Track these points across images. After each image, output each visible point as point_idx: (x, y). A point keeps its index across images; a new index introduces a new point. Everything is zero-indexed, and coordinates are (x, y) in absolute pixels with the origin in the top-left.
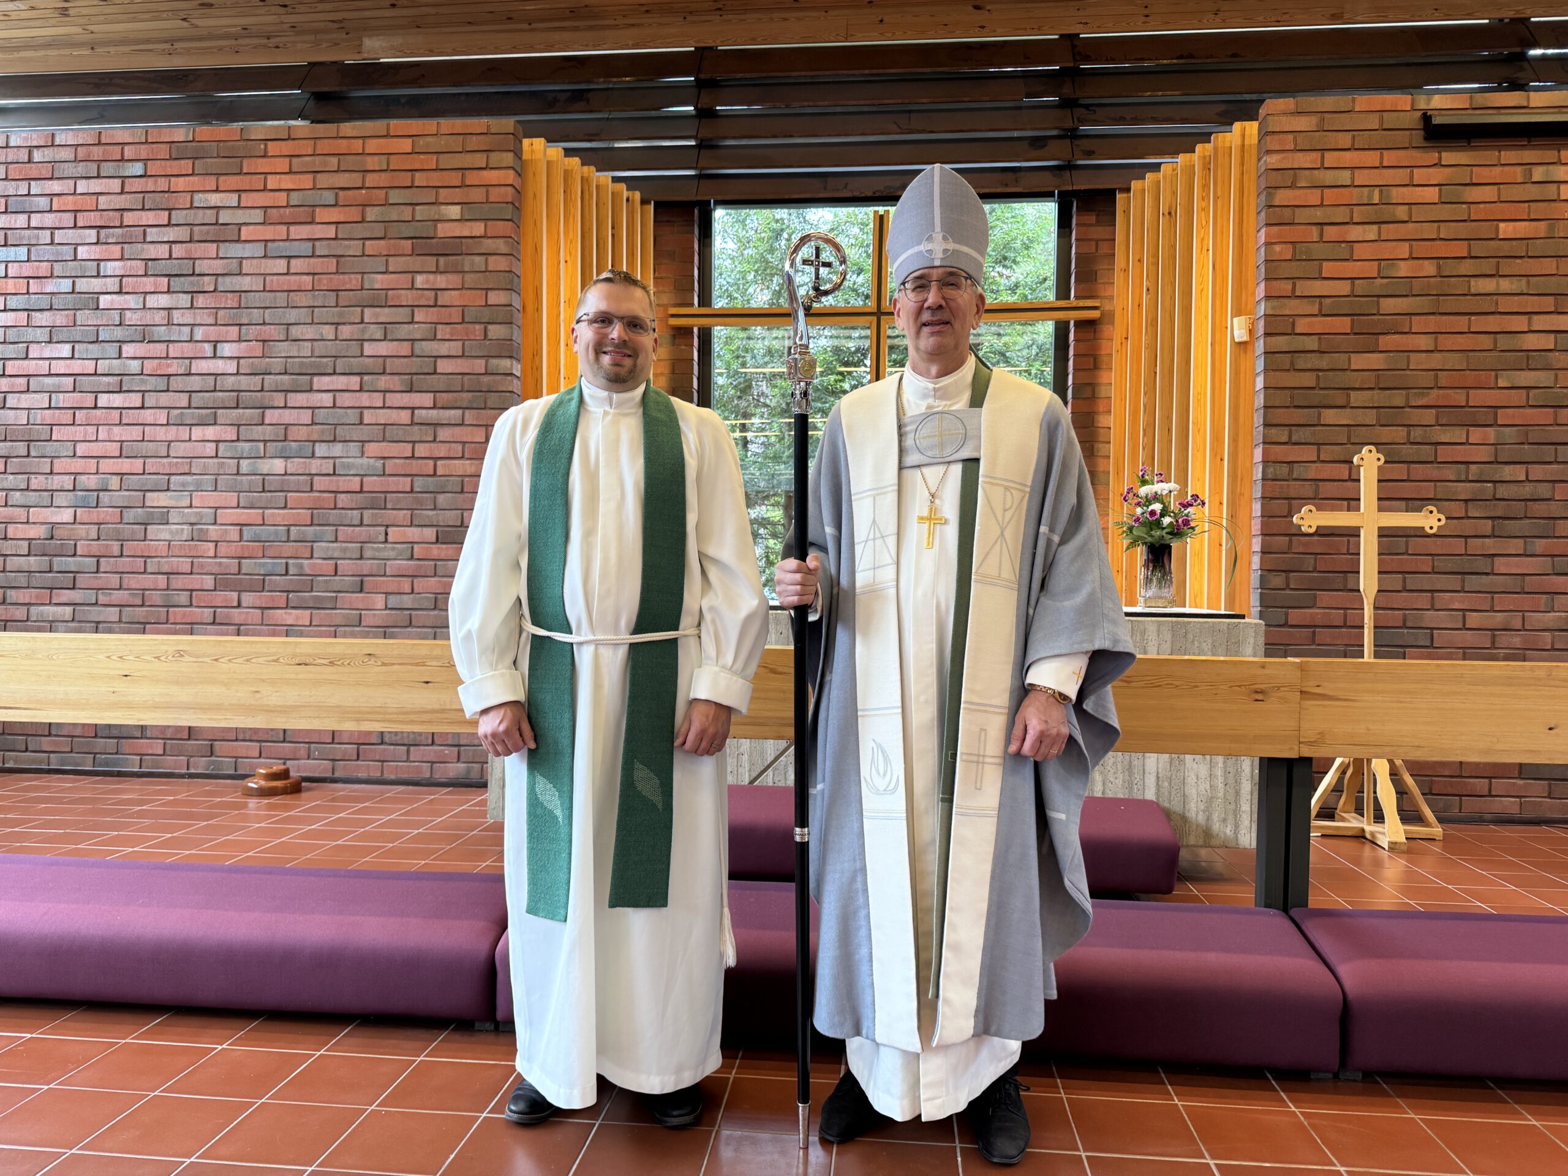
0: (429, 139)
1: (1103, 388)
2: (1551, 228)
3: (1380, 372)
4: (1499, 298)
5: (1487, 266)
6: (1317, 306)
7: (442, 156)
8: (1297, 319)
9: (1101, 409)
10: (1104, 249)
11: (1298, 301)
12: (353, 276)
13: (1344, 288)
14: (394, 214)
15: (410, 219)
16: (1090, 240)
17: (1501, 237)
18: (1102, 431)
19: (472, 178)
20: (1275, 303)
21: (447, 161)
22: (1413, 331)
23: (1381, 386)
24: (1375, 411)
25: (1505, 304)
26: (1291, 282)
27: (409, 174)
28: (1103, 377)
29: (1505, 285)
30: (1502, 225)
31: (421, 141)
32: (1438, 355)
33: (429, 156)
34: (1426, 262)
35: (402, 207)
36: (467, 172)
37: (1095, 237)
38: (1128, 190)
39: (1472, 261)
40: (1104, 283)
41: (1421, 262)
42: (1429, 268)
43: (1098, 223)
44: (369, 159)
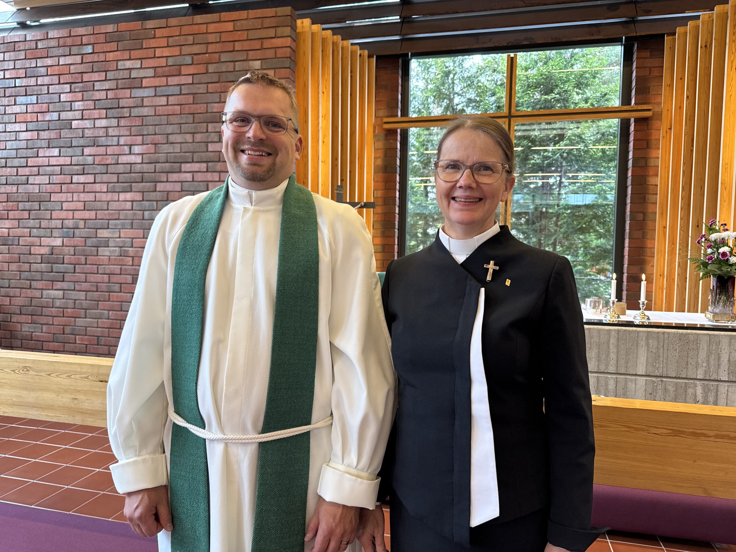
0: (243, 22)
1: (652, 160)
7: (250, 32)
9: (651, 174)
10: (655, 73)
12: (201, 105)
14: (224, 68)
15: (233, 70)
16: (646, 67)
18: (651, 187)
19: (267, 44)
21: (254, 34)
27: (232, 43)
28: (653, 153)
31: (238, 23)
33: (243, 32)
35: (228, 63)
36: (264, 40)
37: (649, 65)
38: (674, 34)
40: (654, 94)
43: (651, 56)
44: (210, 35)
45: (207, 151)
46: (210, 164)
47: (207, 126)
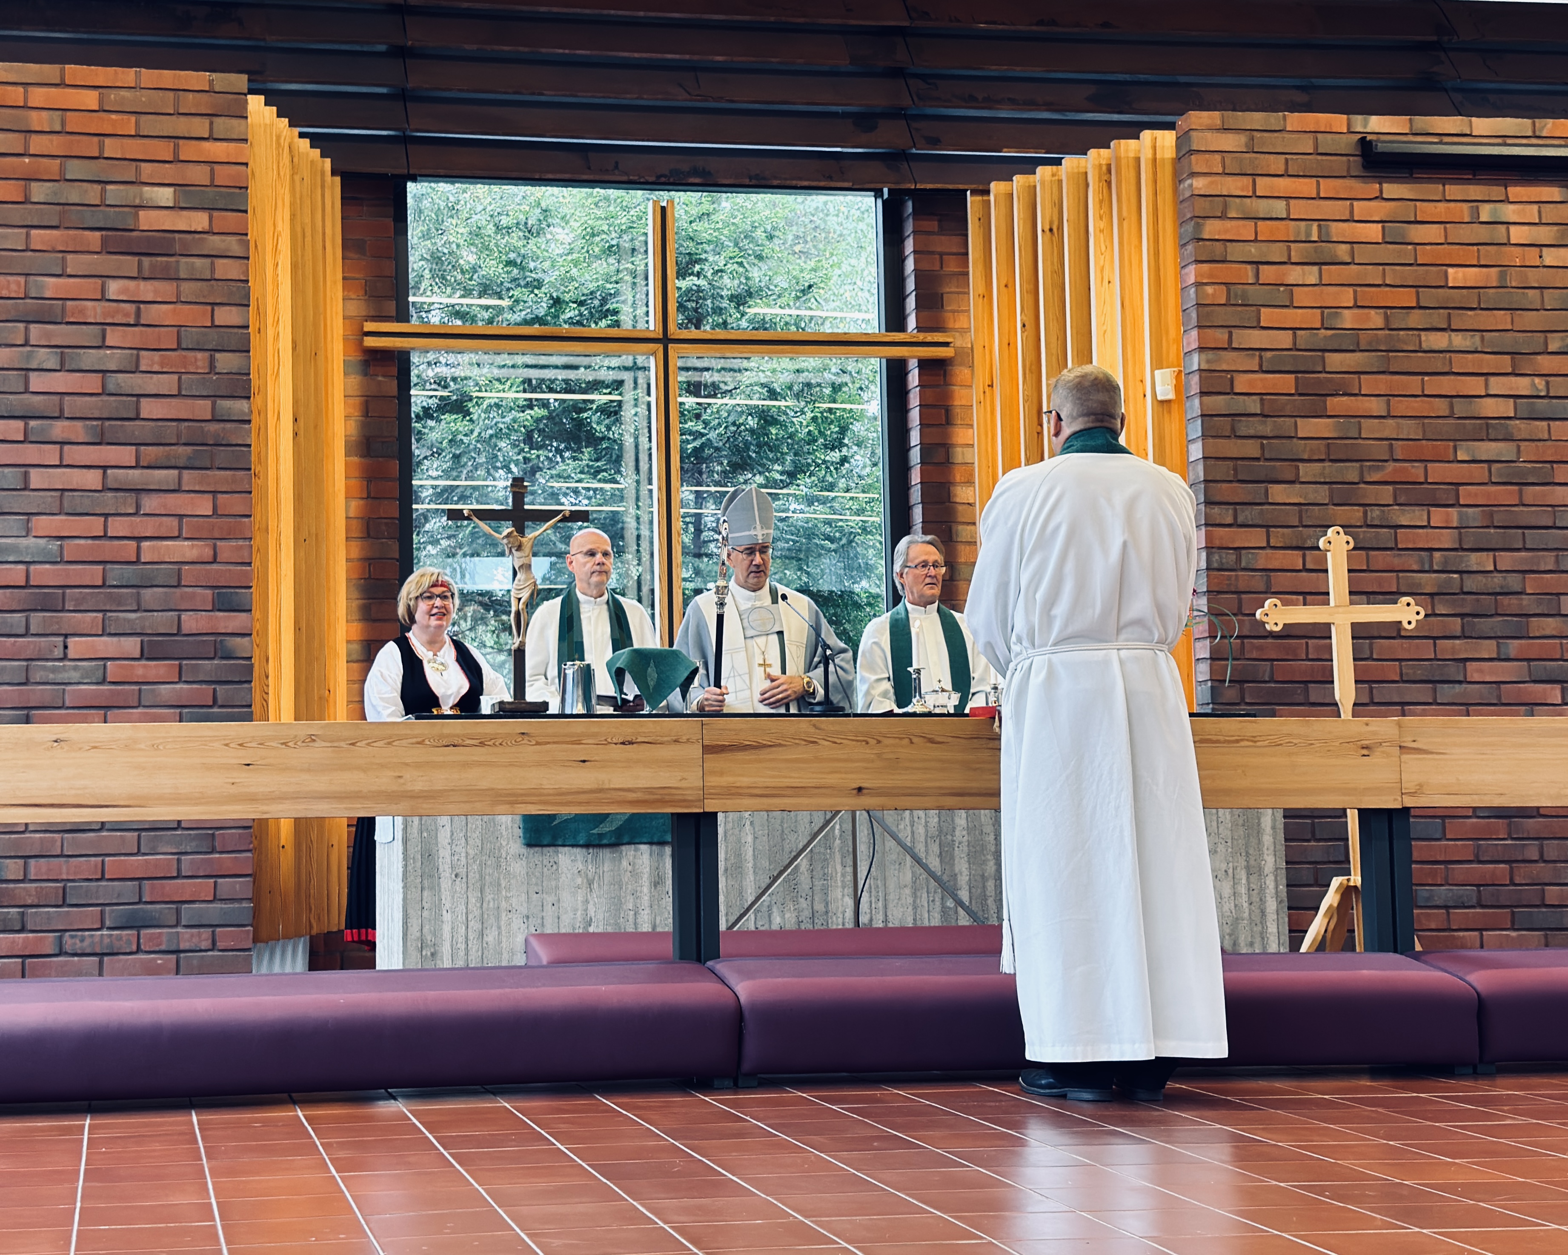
0: (123, 93)
1: (962, 450)
2: (1502, 276)
3: (1329, 441)
4: (1453, 355)
5: (1438, 318)
6: (1257, 360)
7: (144, 118)
8: (1235, 375)
9: (961, 479)
10: (953, 265)
11: (1235, 354)
12: (11, 278)
13: (1284, 340)
14: (73, 194)
15: (98, 202)
16: (933, 252)
17: (1450, 285)
19: (188, 150)
20: (1211, 355)
21: (150, 125)
22: (1363, 393)
23: (1332, 457)
24: (1326, 487)
25: (1460, 363)
26: (1226, 330)
27: (95, 139)
28: (962, 436)
29: (1459, 341)
30: (1451, 271)
31: (113, 95)
32: (1391, 421)
33: (125, 117)
34: (1373, 312)
35: (85, 184)
36: (181, 142)
37: (938, 249)
38: (985, 193)
39: (1421, 311)
40: (954, 311)
41: (1366, 311)
42: (1376, 319)
43: (942, 231)
44: (34, 114)
45: (26, 391)
46: (32, 423)
47: (27, 329)
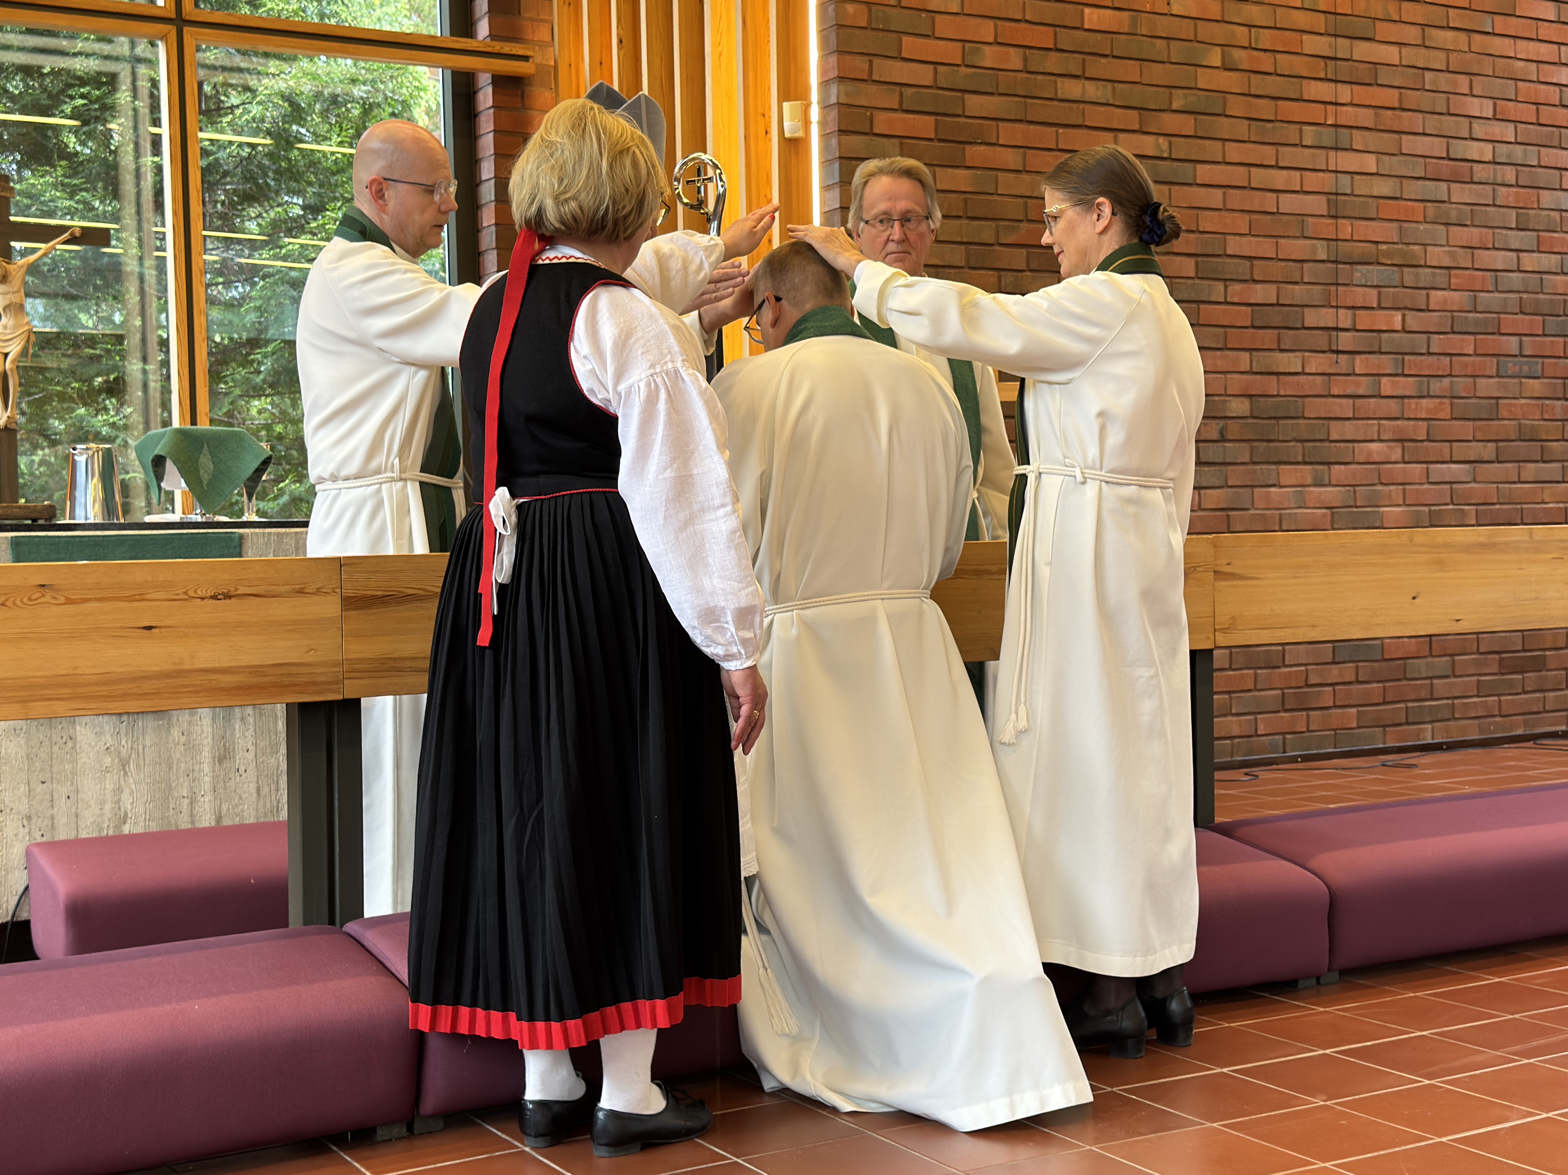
2: (1134, 22)
3: (968, 196)
4: (1087, 106)
5: (1072, 64)
6: (897, 99)
8: (876, 113)
11: (874, 87)
13: (923, 75)
17: (1086, 27)
20: (850, 87)
22: (1001, 142)
23: (970, 215)
24: (963, 247)
25: (1095, 116)
26: (867, 58)
29: (1092, 91)
30: (1087, 11)
32: (1026, 177)
34: (1012, 50)
39: (1058, 54)
40: (531, 20)
41: (1005, 49)
42: (1015, 59)
